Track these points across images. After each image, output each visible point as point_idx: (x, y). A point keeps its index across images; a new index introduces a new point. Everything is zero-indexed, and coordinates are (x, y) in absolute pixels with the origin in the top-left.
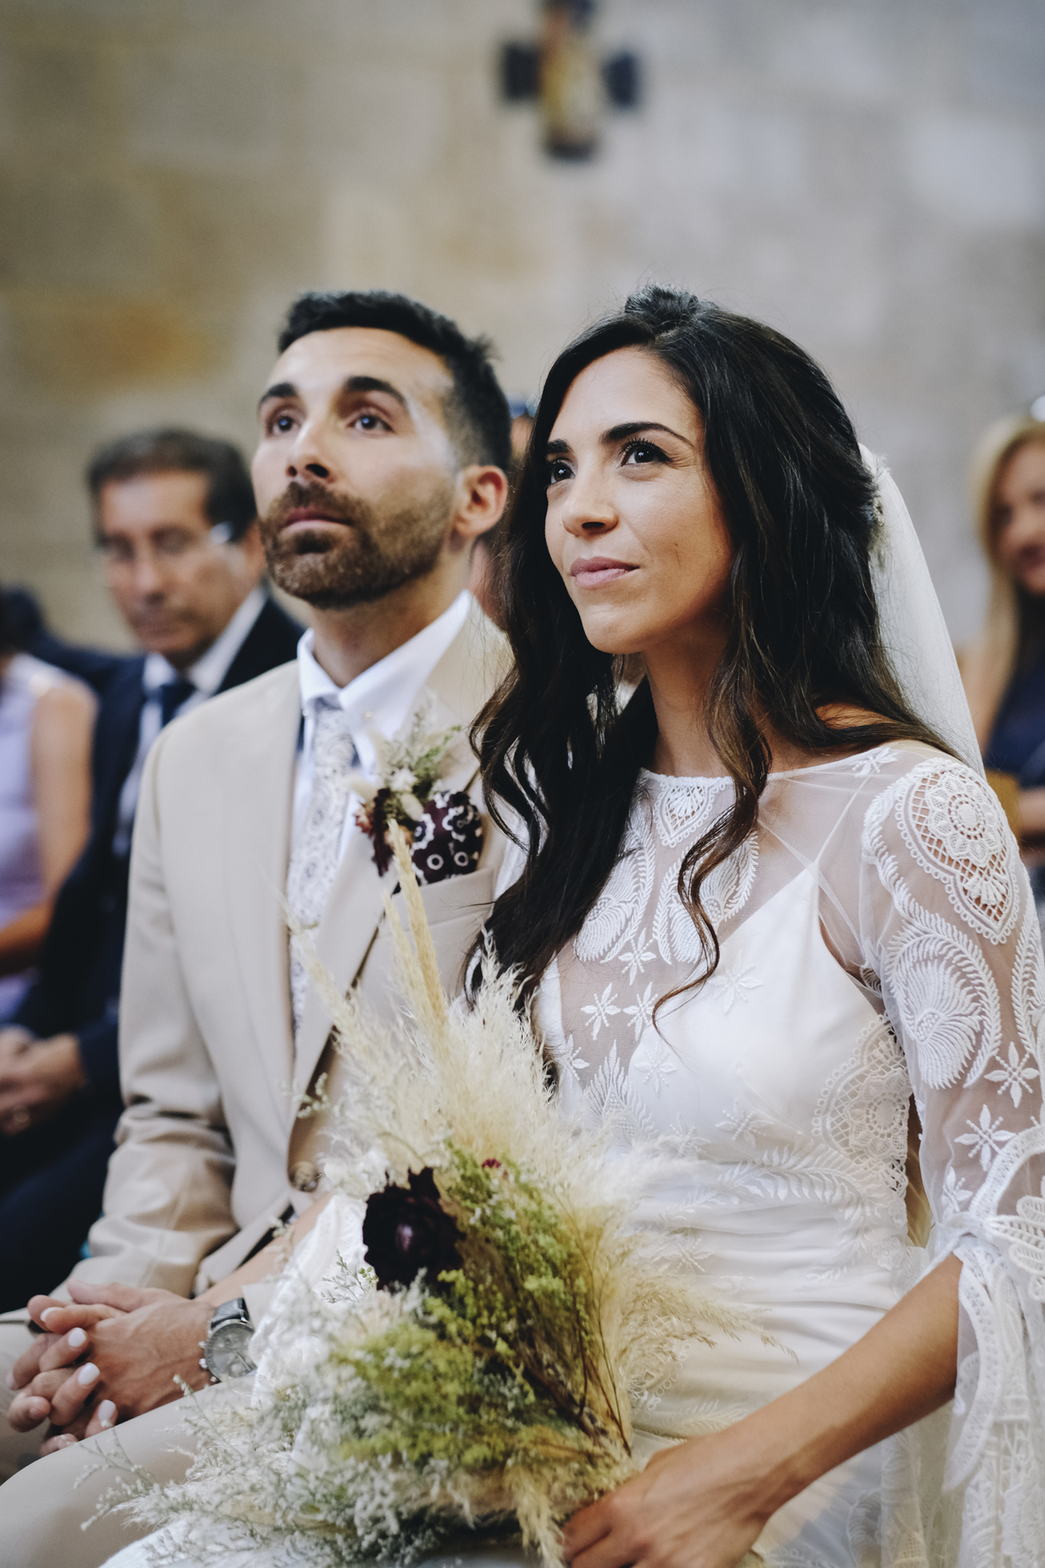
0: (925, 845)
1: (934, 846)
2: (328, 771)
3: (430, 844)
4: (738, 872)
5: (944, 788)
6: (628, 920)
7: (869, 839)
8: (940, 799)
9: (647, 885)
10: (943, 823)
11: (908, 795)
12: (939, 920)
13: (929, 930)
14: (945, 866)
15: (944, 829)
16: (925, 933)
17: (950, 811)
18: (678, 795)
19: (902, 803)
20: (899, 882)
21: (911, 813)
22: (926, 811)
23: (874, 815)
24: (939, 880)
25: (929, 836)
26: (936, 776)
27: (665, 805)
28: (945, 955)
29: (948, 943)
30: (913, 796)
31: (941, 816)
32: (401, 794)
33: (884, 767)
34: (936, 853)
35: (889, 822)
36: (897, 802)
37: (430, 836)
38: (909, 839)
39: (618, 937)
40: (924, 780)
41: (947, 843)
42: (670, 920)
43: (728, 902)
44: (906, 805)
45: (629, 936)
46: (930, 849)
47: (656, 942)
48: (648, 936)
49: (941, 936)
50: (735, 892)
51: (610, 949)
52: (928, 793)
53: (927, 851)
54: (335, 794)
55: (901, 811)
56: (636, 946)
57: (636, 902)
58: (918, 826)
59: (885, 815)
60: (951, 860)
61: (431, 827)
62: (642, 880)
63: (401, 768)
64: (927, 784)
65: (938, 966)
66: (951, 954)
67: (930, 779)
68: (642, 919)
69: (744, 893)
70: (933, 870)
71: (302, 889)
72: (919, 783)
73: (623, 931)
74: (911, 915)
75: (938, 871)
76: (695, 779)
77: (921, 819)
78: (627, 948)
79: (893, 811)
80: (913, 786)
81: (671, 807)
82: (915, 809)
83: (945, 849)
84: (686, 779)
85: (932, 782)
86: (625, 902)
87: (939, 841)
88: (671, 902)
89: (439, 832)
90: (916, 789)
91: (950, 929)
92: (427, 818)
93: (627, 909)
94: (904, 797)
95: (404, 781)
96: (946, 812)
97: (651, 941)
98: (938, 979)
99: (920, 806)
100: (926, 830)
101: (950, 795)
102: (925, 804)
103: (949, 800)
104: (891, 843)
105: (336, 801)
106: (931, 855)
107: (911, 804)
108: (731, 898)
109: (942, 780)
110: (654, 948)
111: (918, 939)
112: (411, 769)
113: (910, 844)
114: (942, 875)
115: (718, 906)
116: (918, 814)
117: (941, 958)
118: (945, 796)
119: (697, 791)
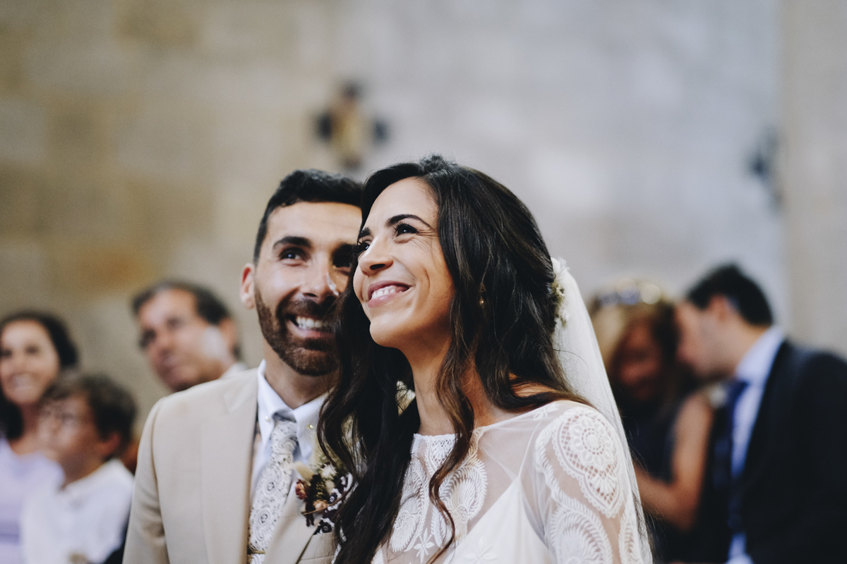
0: (567, 458)
1: (573, 459)
4: (476, 489)
5: (580, 425)
6: (417, 525)
7: (539, 456)
8: (577, 431)
10: (579, 444)
11: (560, 429)
12: (575, 502)
13: (570, 509)
14: (579, 470)
15: (580, 448)
16: (569, 511)
17: (583, 439)
19: (557, 433)
20: (554, 482)
21: (561, 439)
22: (569, 438)
23: (541, 441)
24: (575, 478)
25: (570, 453)
26: (577, 417)
27: (431, 454)
28: (579, 523)
29: (581, 516)
30: (562, 429)
31: (577, 441)
33: (550, 414)
34: (574, 462)
35: (549, 447)
36: (553, 433)
38: (559, 455)
39: (413, 535)
40: (569, 420)
41: (580, 457)
43: (471, 508)
44: (558, 435)
45: (418, 533)
46: (571, 460)
48: (429, 532)
49: (577, 512)
50: (475, 502)
51: (409, 543)
52: (571, 428)
53: (569, 461)
54: (283, 474)
55: (556, 439)
56: (423, 539)
57: (420, 513)
58: (565, 448)
59: (547, 441)
60: (582, 467)
62: (422, 500)
64: (571, 422)
66: (583, 522)
67: (572, 419)
68: (425, 522)
69: (480, 502)
71: (257, 528)
72: (566, 421)
73: (415, 532)
74: (560, 500)
75: (575, 472)
77: (566, 443)
78: (419, 541)
79: (551, 439)
80: (562, 424)
81: (434, 455)
82: (563, 437)
83: (579, 460)
85: (574, 421)
87: (576, 456)
90: (564, 425)
91: (582, 507)
94: (557, 430)
96: (580, 438)
99: (566, 435)
100: (569, 449)
101: (583, 429)
102: (568, 434)
103: (583, 431)
104: (550, 458)
105: (284, 480)
106: (571, 464)
107: (561, 434)
108: (473, 505)
109: (580, 420)
110: (432, 539)
111: (565, 515)
113: (560, 458)
114: (577, 475)
115: (466, 510)
116: (565, 440)
118: (580, 429)
119: (446, 443)
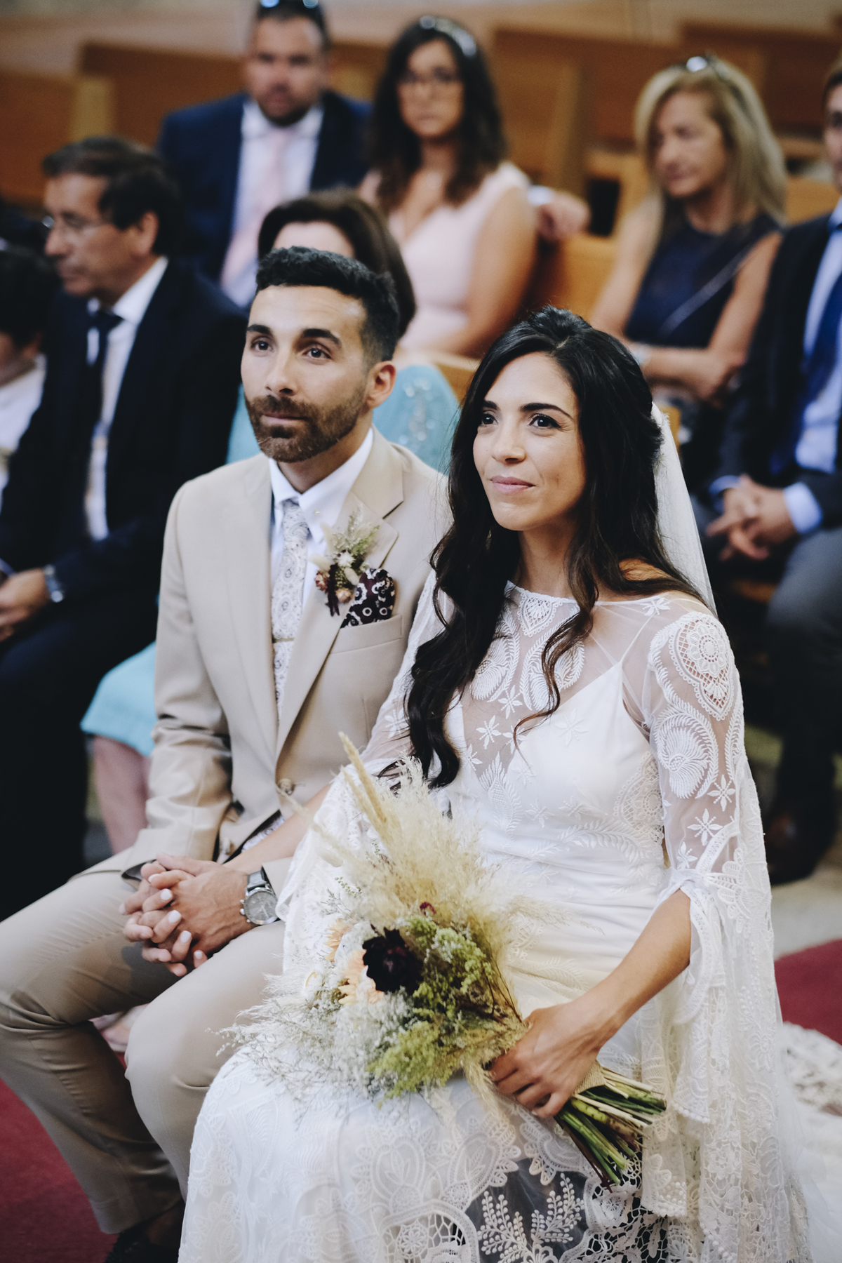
0: (684, 665)
1: (690, 666)
2: (294, 546)
3: (364, 601)
4: (573, 662)
5: (697, 632)
6: (503, 678)
7: (652, 658)
8: (695, 638)
9: (515, 658)
10: (695, 653)
11: (677, 634)
12: (689, 706)
13: (683, 711)
14: (695, 677)
15: (696, 656)
16: (681, 712)
17: (700, 646)
18: (533, 604)
19: (673, 639)
20: (667, 683)
21: (678, 646)
22: (686, 646)
23: (656, 643)
24: (691, 685)
25: (687, 660)
26: (695, 625)
27: (525, 610)
28: (691, 726)
29: (693, 720)
30: (679, 636)
31: (695, 649)
32: (345, 568)
33: (662, 612)
34: (691, 669)
35: (665, 649)
36: (670, 638)
37: (364, 597)
38: (676, 660)
39: (497, 688)
40: (686, 626)
41: (697, 664)
42: (530, 682)
43: (566, 677)
44: (675, 641)
45: (504, 687)
46: (687, 667)
47: (522, 695)
48: (517, 690)
49: (689, 715)
50: (570, 672)
51: (493, 694)
52: (689, 635)
53: (686, 668)
54: (298, 559)
55: (672, 643)
56: (509, 695)
57: (508, 667)
58: (682, 653)
59: (664, 644)
60: (698, 674)
61: (365, 591)
62: (511, 654)
63: (344, 551)
64: (688, 629)
65: (687, 731)
66: (694, 725)
67: (689, 626)
68: (512, 679)
69: (576, 674)
70: (688, 679)
71: (280, 616)
72: (684, 628)
73: (500, 684)
74: (673, 702)
75: (691, 679)
76: (543, 596)
77: (684, 650)
78: (503, 695)
79: (668, 642)
80: (680, 630)
81: (529, 611)
82: (680, 644)
83: (696, 667)
84: (537, 594)
85: (691, 628)
86: (501, 666)
87: (693, 663)
88: (530, 671)
89: (370, 594)
90: (681, 632)
91: (695, 712)
92: (362, 586)
93: (503, 670)
94: (675, 636)
95: (346, 560)
96: (698, 646)
97: (519, 694)
98: (686, 739)
99: (684, 642)
100: (686, 656)
101: (701, 636)
102: (686, 641)
103: (700, 639)
104: (665, 661)
105: (299, 565)
106: (688, 670)
107: (678, 641)
108: (568, 674)
109: (698, 628)
110: (521, 698)
111: (676, 715)
112: (350, 552)
113: (676, 663)
114: (693, 682)
115: (560, 679)
116: (682, 647)
117: (689, 727)
118: (698, 637)
119: (544, 603)
